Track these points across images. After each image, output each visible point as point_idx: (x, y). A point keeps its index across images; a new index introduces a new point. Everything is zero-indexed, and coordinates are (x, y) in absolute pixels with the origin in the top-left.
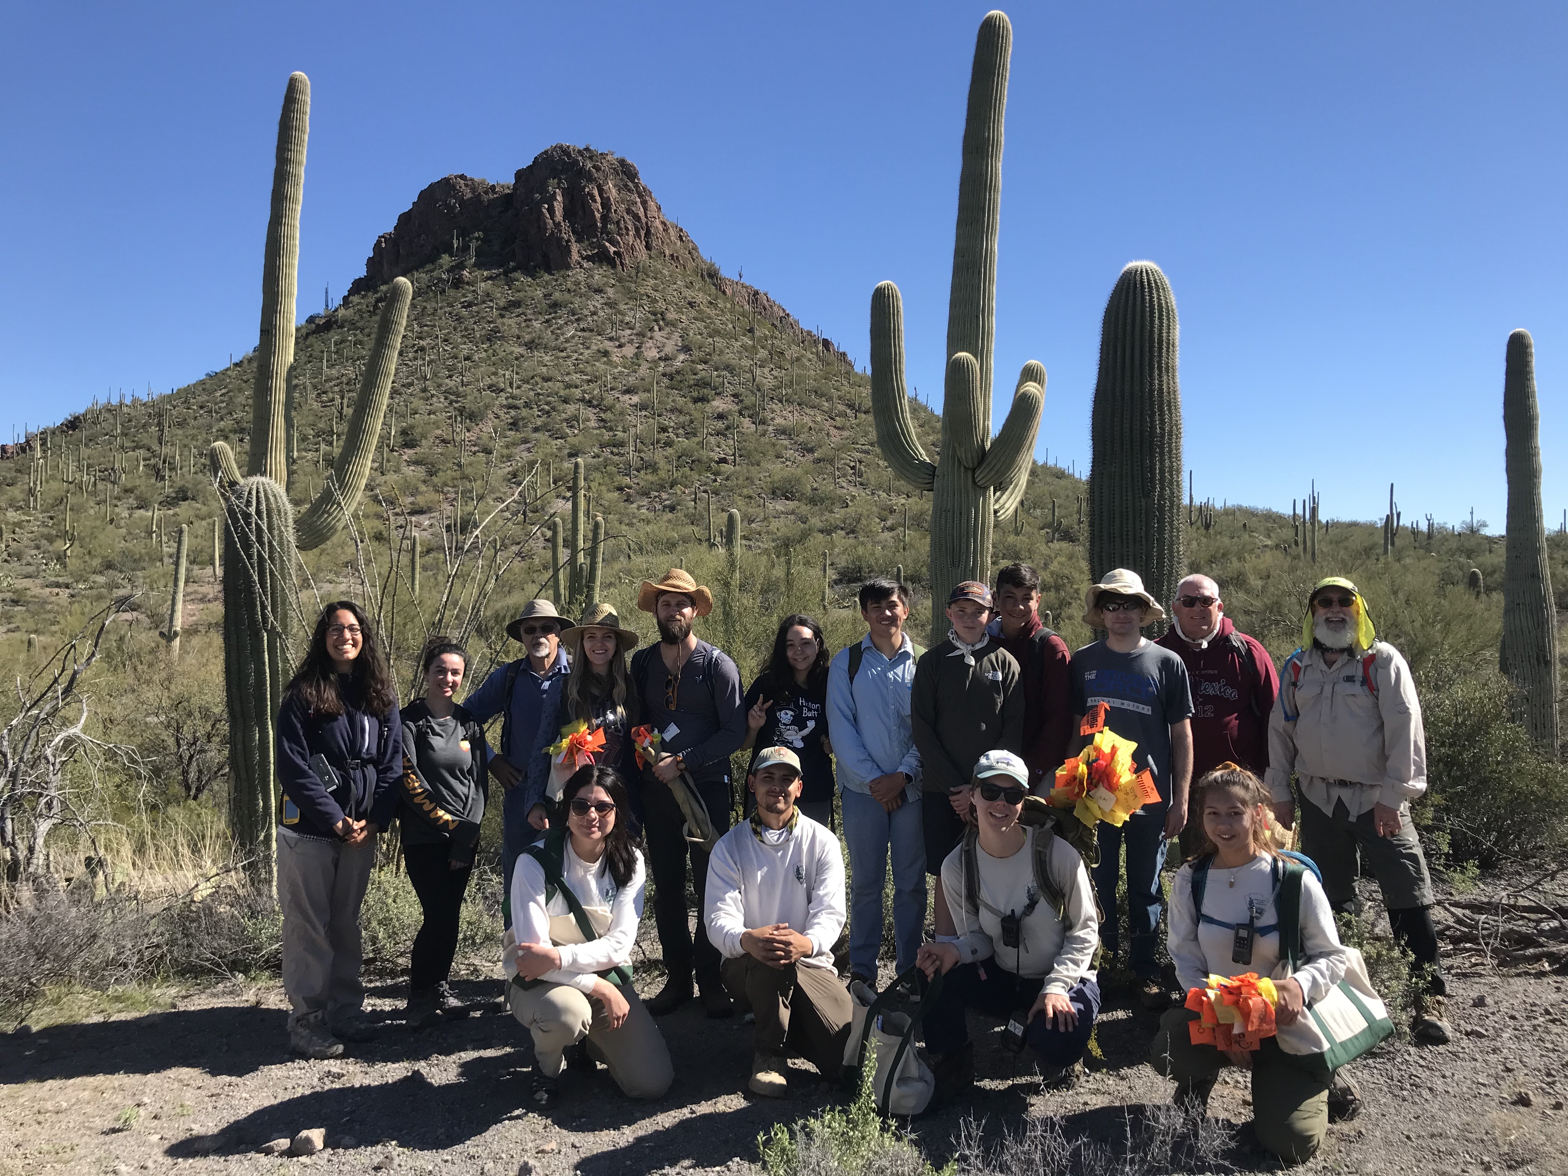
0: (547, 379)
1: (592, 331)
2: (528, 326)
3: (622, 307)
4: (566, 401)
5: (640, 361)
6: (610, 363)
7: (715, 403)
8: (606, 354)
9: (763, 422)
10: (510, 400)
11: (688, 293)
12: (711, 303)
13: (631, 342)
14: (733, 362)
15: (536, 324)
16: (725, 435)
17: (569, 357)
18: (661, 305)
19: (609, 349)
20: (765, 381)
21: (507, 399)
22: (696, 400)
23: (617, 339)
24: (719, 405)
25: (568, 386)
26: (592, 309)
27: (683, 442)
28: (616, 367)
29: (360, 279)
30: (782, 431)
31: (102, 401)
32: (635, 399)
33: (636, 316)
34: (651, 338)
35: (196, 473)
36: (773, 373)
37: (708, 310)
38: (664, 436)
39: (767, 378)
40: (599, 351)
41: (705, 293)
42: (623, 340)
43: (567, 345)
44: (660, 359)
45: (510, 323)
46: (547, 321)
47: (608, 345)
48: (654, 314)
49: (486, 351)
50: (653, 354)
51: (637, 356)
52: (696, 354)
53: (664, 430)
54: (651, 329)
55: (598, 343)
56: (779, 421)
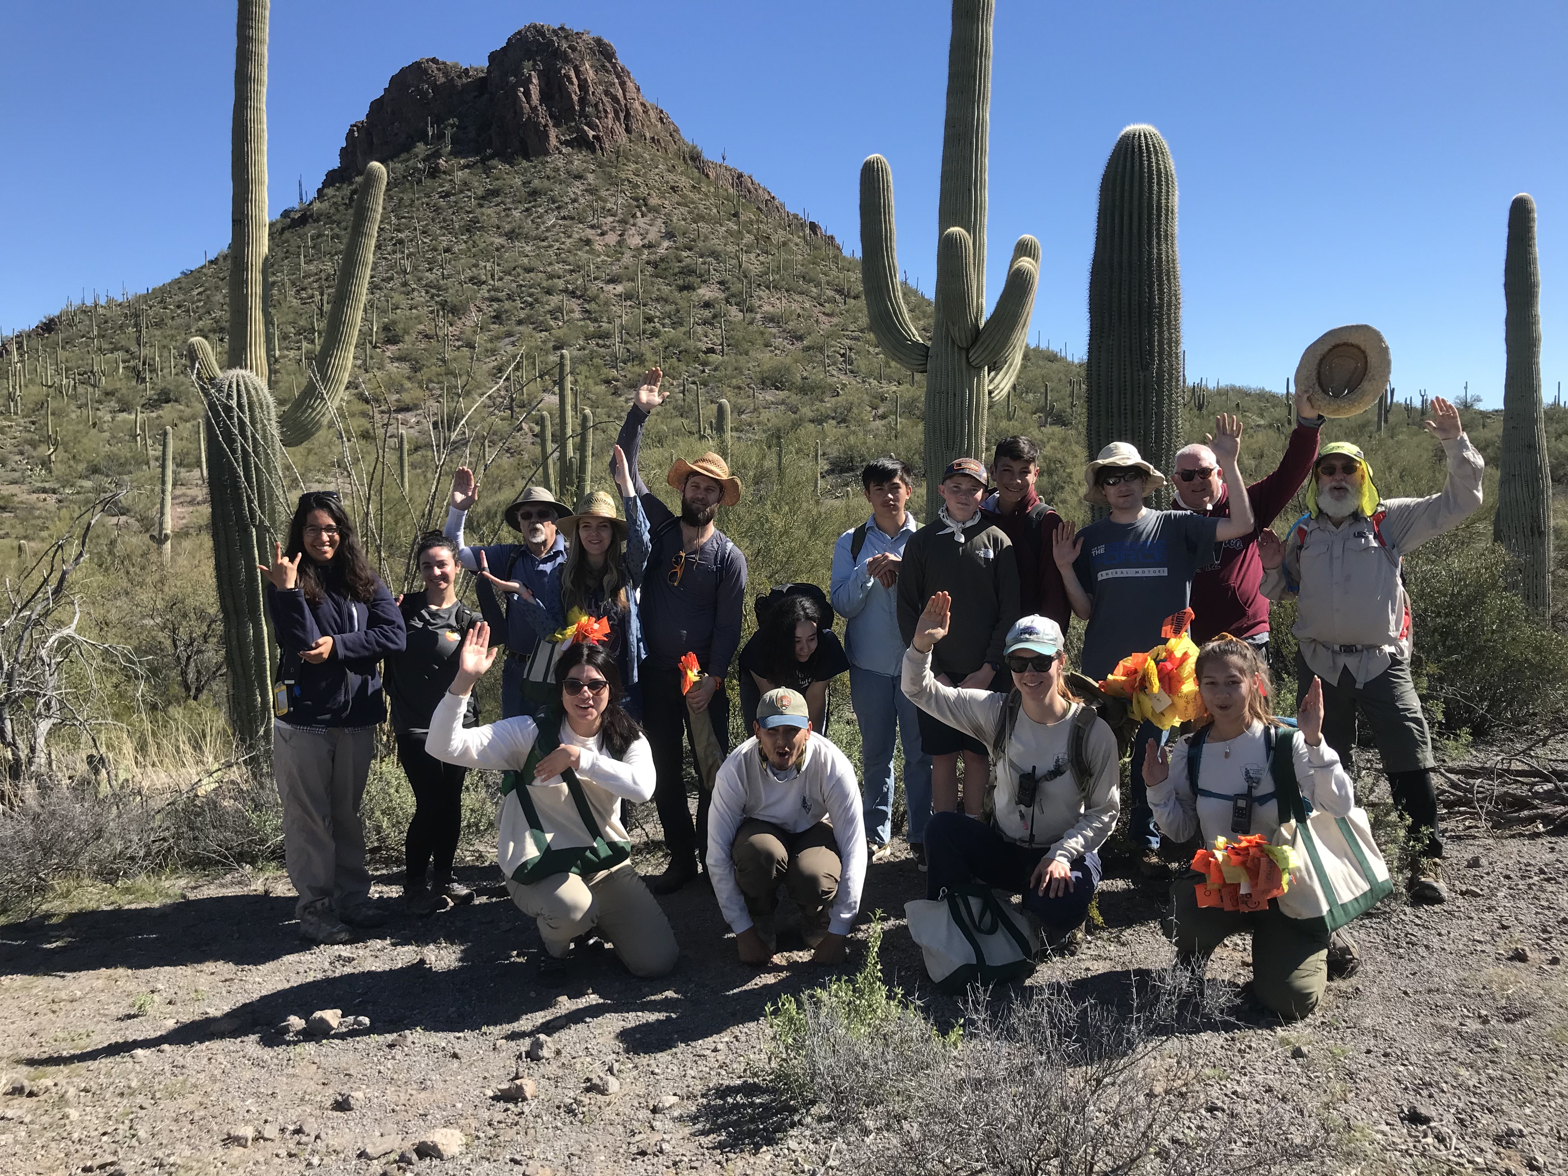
0: (529, 270)
1: (573, 218)
2: (507, 216)
3: (603, 193)
4: (549, 292)
5: (624, 249)
6: (592, 252)
7: (701, 291)
8: (588, 242)
9: (751, 310)
10: (492, 293)
11: (670, 177)
12: (693, 187)
13: (613, 229)
14: (719, 248)
15: (516, 214)
16: (712, 324)
17: (551, 246)
18: (643, 191)
19: (590, 237)
20: (751, 267)
21: (489, 291)
22: (681, 289)
23: (599, 227)
24: (705, 292)
25: (551, 277)
26: (573, 196)
27: (669, 332)
28: (599, 256)
29: (334, 170)
30: (771, 319)
31: (76, 302)
32: (620, 289)
33: (618, 202)
34: (634, 225)
35: (177, 374)
36: (760, 258)
37: (691, 194)
38: (649, 326)
39: (753, 263)
40: (581, 239)
41: (688, 177)
42: (605, 228)
43: (548, 234)
44: (643, 246)
45: (490, 213)
46: (527, 210)
47: (590, 233)
48: (636, 199)
49: (465, 242)
50: (635, 241)
51: (620, 243)
52: (681, 240)
53: (649, 319)
54: (634, 216)
55: (579, 231)
56: (767, 308)
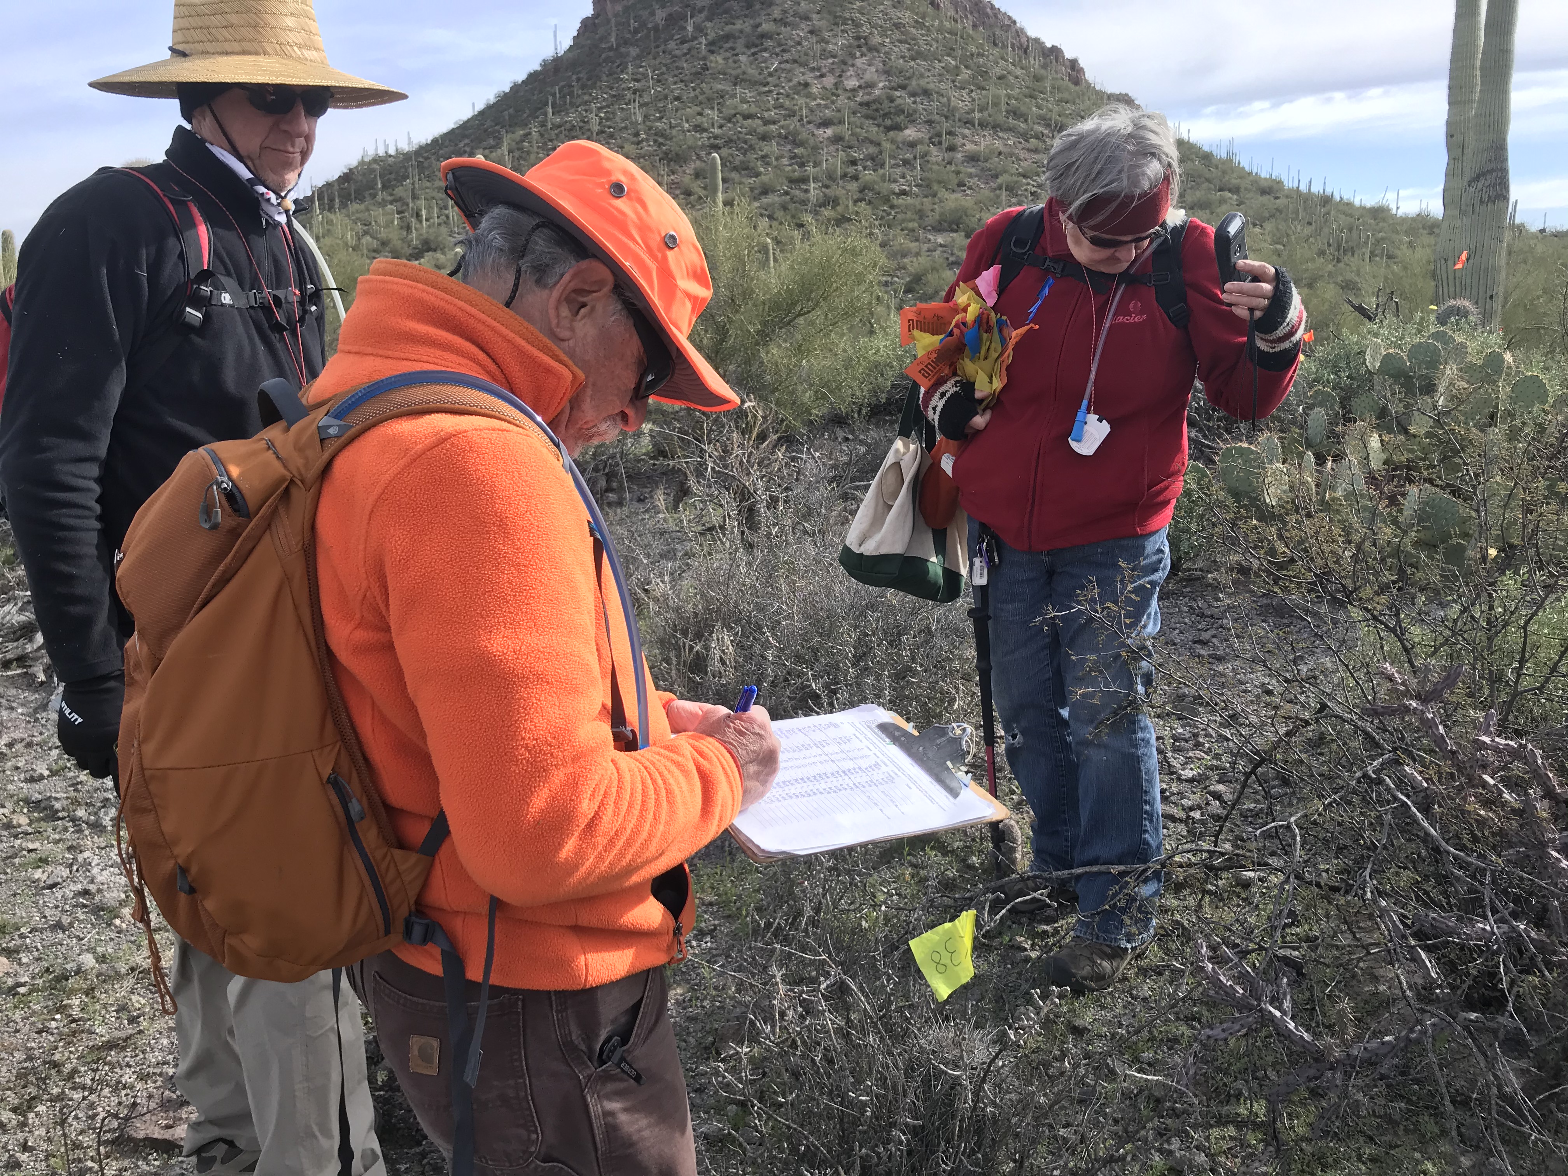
0: (746, 117)
1: (795, 61)
2: (735, 62)
4: (764, 138)
5: (840, 92)
6: (810, 96)
7: (907, 132)
8: (806, 85)
9: (952, 148)
10: (712, 140)
11: (894, 13)
12: (917, 22)
13: (832, 71)
14: (931, 86)
15: (743, 58)
17: (770, 91)
18: (866, 29)
19: (809, 80)
20: (961, 104)
21: (709, 138)
22: (889, 129)
23: (819, 69)
24: (910, 133)
25: (766, 122)
26: (797, 39)
27: (868, 175)
28: (815, 99)
29: (588, 18)
30: (973, 158)
32: (829, 132)
33: (839, 42)
34: (853, 65)
36: (973, 95)
37: (914, 31)
38: (851, 170)
39: (961, 101)
40: (800, 83)
41: (913, 11)
42: (824, 70)
43: (770, 79)
44: (860, 87)
45: (718, 61)
46: (754, 54)
47: (809, 77)
48: (858, 38)
49: (694, 90)
50: (852, 83)
51: (836, 85)
52: (896, 80)
53: (854, 163)
54: (853, 56)
55: (800, 75)
56: (969, 147)
